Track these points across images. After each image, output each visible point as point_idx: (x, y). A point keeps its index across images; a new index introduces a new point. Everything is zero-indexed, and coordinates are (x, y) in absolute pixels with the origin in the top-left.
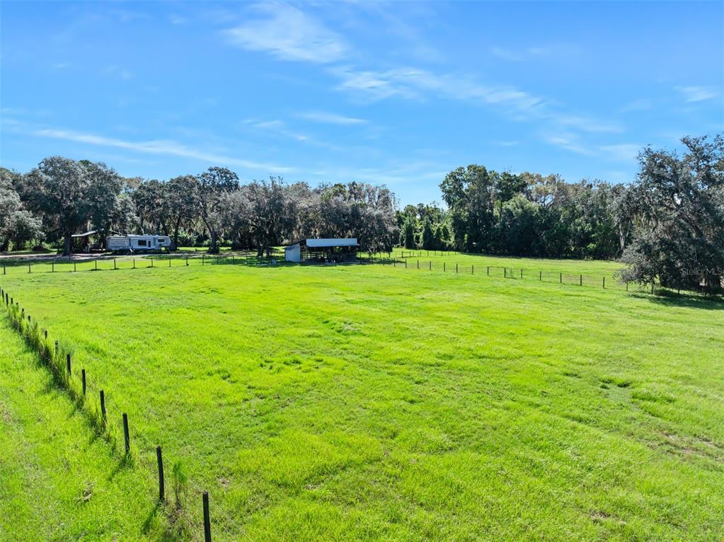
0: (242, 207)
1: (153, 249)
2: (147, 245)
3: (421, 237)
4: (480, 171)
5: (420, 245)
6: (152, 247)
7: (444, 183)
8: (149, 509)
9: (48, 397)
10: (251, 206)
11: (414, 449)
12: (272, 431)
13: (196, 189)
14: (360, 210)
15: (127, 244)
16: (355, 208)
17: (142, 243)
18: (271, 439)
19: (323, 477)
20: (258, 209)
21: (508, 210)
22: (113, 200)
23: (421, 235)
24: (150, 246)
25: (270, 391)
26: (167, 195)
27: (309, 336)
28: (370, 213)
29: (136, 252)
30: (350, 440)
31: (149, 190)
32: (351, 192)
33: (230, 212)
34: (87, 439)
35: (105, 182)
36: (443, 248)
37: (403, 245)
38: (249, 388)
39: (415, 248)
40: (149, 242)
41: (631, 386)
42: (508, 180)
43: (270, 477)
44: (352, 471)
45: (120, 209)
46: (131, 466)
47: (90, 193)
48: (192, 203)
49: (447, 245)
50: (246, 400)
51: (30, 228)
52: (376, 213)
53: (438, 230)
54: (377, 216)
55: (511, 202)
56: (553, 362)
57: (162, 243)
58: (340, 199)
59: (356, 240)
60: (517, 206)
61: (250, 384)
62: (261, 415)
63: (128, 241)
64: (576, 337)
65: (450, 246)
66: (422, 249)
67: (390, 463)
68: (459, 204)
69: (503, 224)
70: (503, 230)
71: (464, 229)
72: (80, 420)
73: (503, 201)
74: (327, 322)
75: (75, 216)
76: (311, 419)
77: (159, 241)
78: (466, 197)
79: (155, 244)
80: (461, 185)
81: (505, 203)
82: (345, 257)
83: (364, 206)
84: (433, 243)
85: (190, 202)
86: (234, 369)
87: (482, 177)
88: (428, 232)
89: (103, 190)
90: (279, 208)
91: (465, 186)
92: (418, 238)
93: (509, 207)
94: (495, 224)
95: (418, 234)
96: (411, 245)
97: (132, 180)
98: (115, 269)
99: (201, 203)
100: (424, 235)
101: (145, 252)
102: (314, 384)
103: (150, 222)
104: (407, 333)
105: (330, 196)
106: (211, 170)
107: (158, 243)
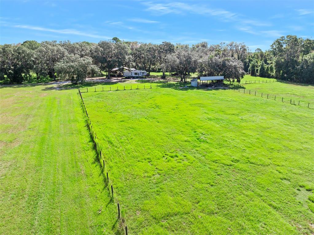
0: (175, 61)
1: (140, 76)
2: (138, 75)
3: (259, 70)
4: (293, 39)
5: (258, 74)
6: (140, 75)
7: (273, 45)
8: (115, 220)
9: (94, 165)
10: (178, 61)
11: (202, 211)
12: (158, 193)
13: (157, 52)
14: (226, 62)
15: (130, 74)
16: (224, 62)
17: (136, 74)
18: (157, 197)
19: (168, 217)
20: (181, 63)
21: (305, 60)
22: (125, 58)
23: (259, 68)
24: (139, 75)
25: (163, 171)
26: (145, 54)
27: (186, 141)
28: (231, 64)
29: (134, 78)
30: (182, 202)
31: (139, 51)
32: (223, 54)
33: (169, 64)
34: (103, 187)
35: (121, 51)
36: (269, 76)
37: (249, 73)
38: (156, 168)
39: (256, 76)
40: (139, 73)
41: (312, 191)
42: (308, 43)
43: (152, 214)
44: (178, 217)
45: (127, 61)
46: (113, 202)
47: (116, 55)
48: (155, 58)
49: (271, 75)
50: (154, 175)
51: (96, 72)
52: (234, 64)
53: (268, 67)
54: (235, 65)
55: (308, 56)
56: (281, 171)
57: (143, 74)
58: (217, 58)
59: (223, 77)
60: (311, 58)
61: (157, 167)
62: (156, 183)
63: (131, 73)
64: (303, 155)
65: (273, 75)
66: (259, 76)
67: (192, 216)
68: (280, 55)
69: (302, 67)
70: (301, 70)
71: (281, 68)
72: (102, 178)
73: (304, 54)
74: (195, 132)
75: (111, 64)
76: (173, 189)
77: (142, 73)
78: (284, 52)
79: (141, 74)
80: (282, 46)
81: (304, 56)
82: (218, 85)
83: (228, 60)
84: (264, 74)
85: (154, 57)
86: (153, 158)
87: (295, 41)
88: (263, 68)
89: (121, 54)
90: (189, 63)
91: (284, 46)
92: (257, 70)
93: (306, 58)
94: (298, 66)
95: (258, 68)
96: (253, 74)
97: (134, 43)
98: (125, 90)
99: (159, 58)
100: (260, 69)
101: (137, 78)
102: (179, 170)
103: (140, 64)
104: (225, 144)
105: (213, 57)
106: (163, 43)
107: (142, 74)
